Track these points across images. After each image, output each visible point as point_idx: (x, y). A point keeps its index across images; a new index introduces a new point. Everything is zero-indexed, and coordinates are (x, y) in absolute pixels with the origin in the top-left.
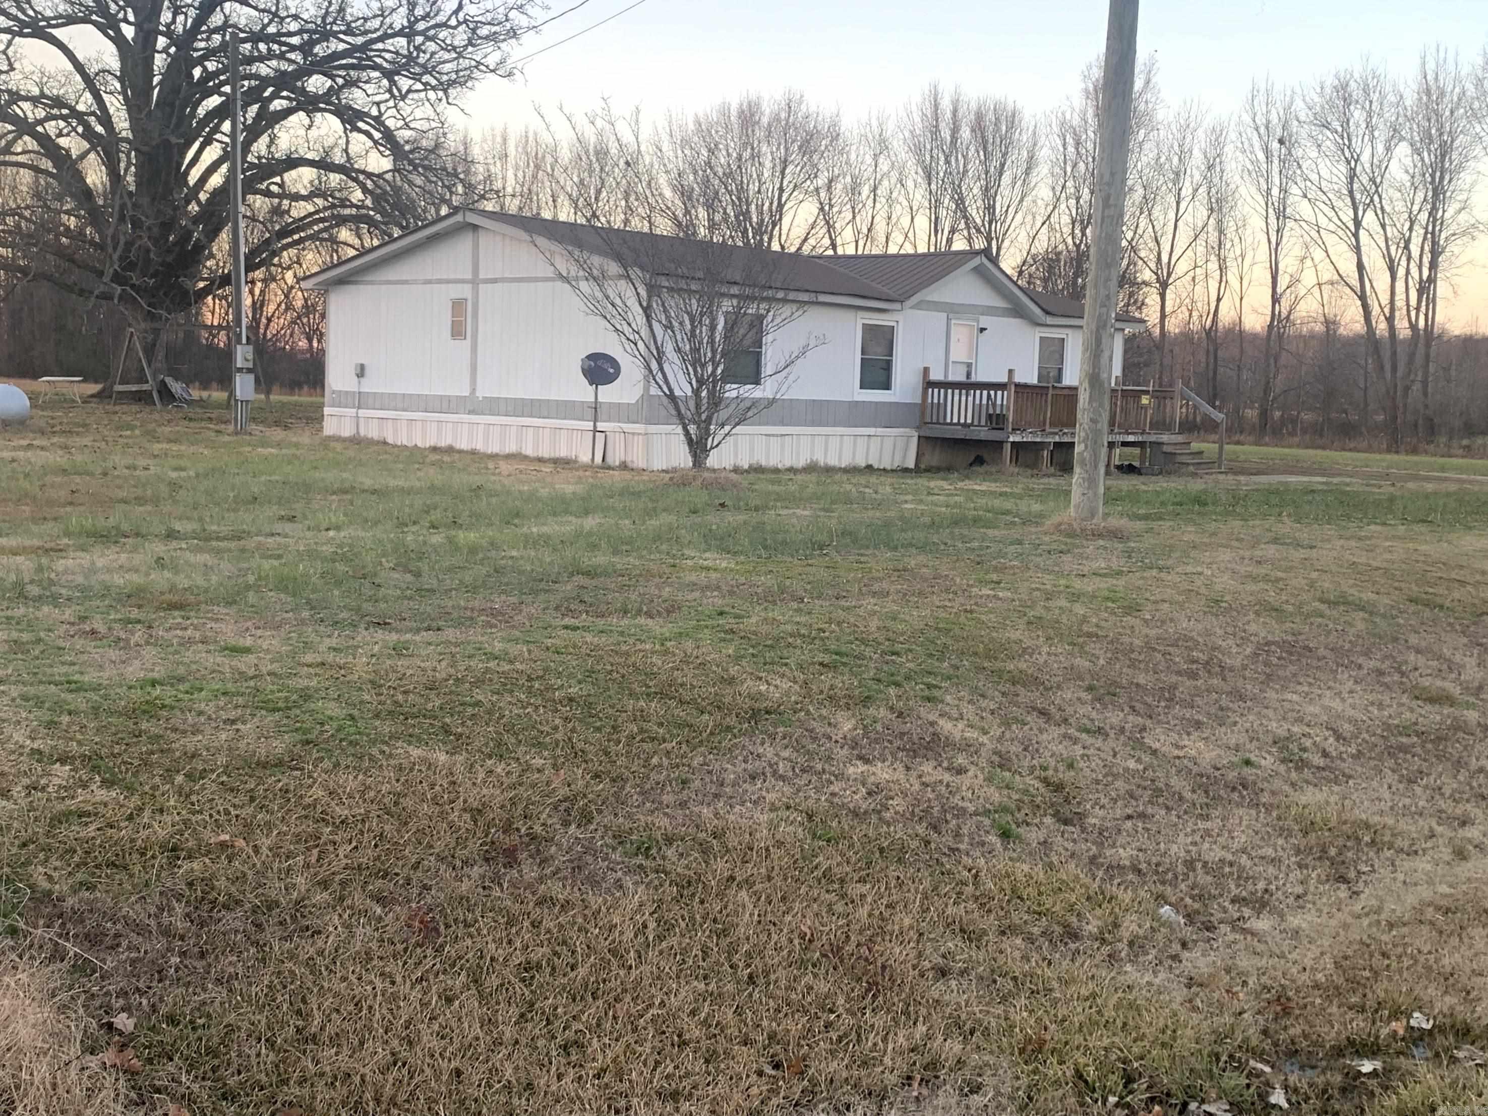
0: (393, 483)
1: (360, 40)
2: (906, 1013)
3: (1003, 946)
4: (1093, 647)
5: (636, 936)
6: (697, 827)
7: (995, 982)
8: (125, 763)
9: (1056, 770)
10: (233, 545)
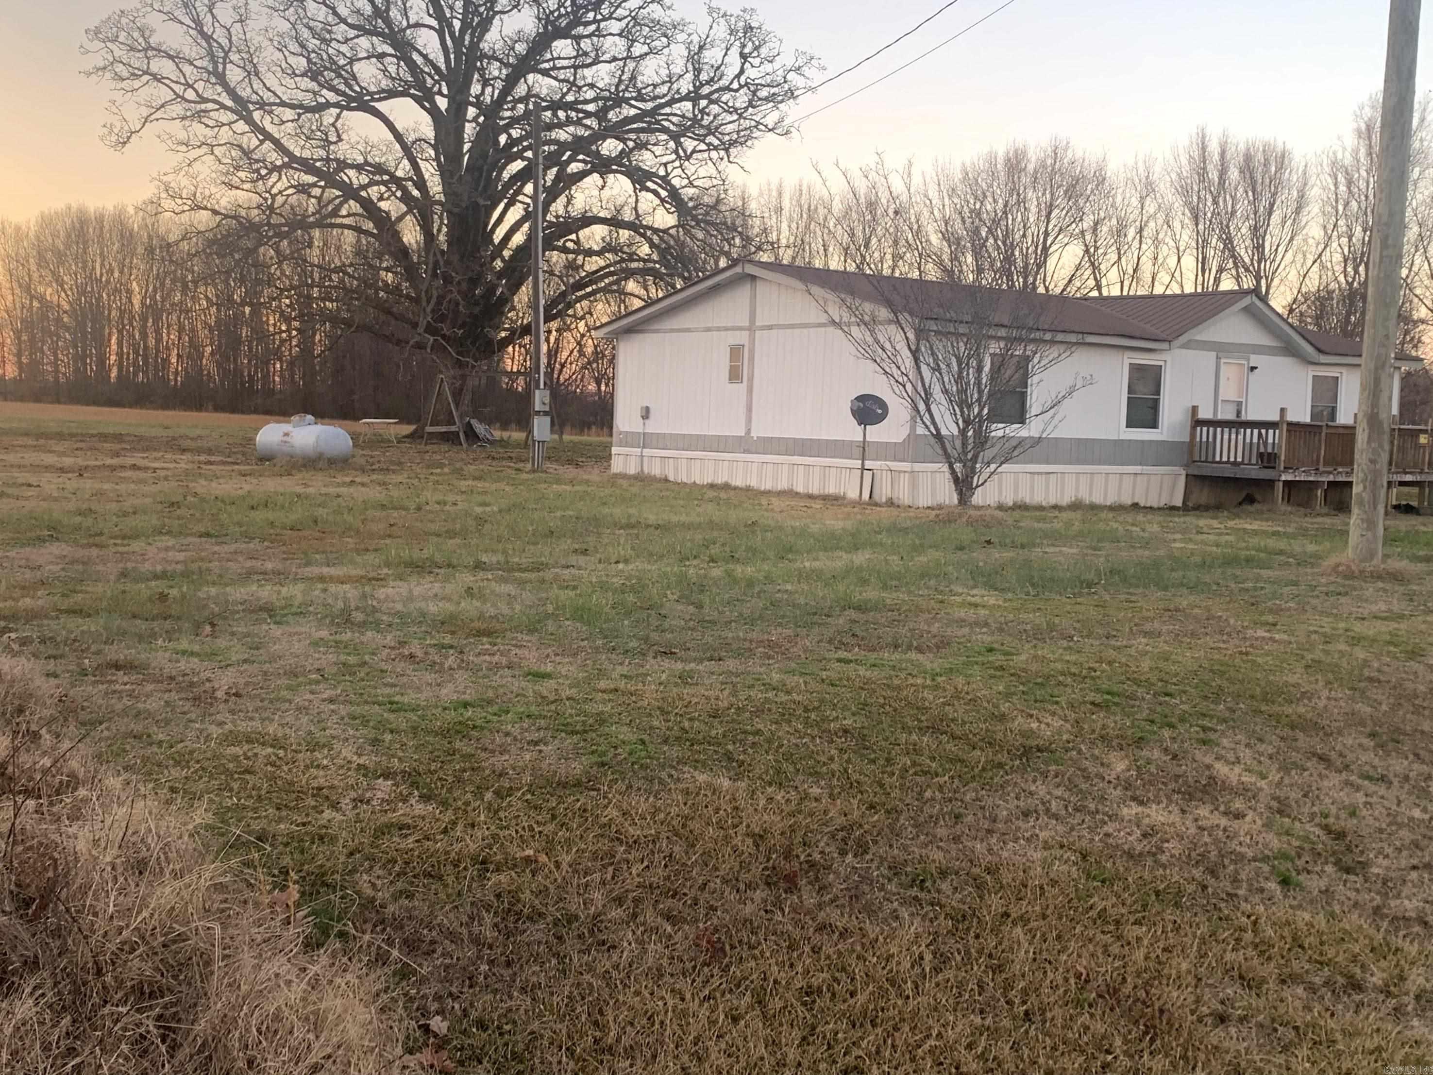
0: (675, 519)
1: (649, 105)
2: (1184, 1057)
3: (1284, 994)
4: (1375, 693)
5: (913, 967)
6: (971, 861)
7: (1276, 1030)
8: (440, 779)
9: (1338, 818)
10: (533, 576)
